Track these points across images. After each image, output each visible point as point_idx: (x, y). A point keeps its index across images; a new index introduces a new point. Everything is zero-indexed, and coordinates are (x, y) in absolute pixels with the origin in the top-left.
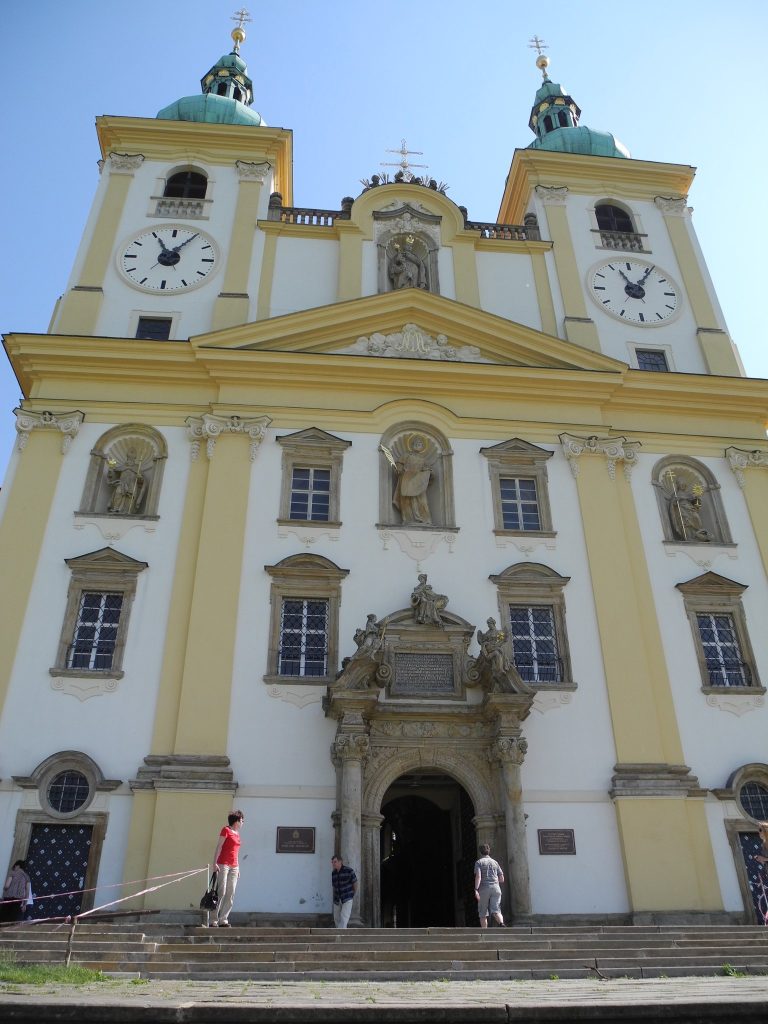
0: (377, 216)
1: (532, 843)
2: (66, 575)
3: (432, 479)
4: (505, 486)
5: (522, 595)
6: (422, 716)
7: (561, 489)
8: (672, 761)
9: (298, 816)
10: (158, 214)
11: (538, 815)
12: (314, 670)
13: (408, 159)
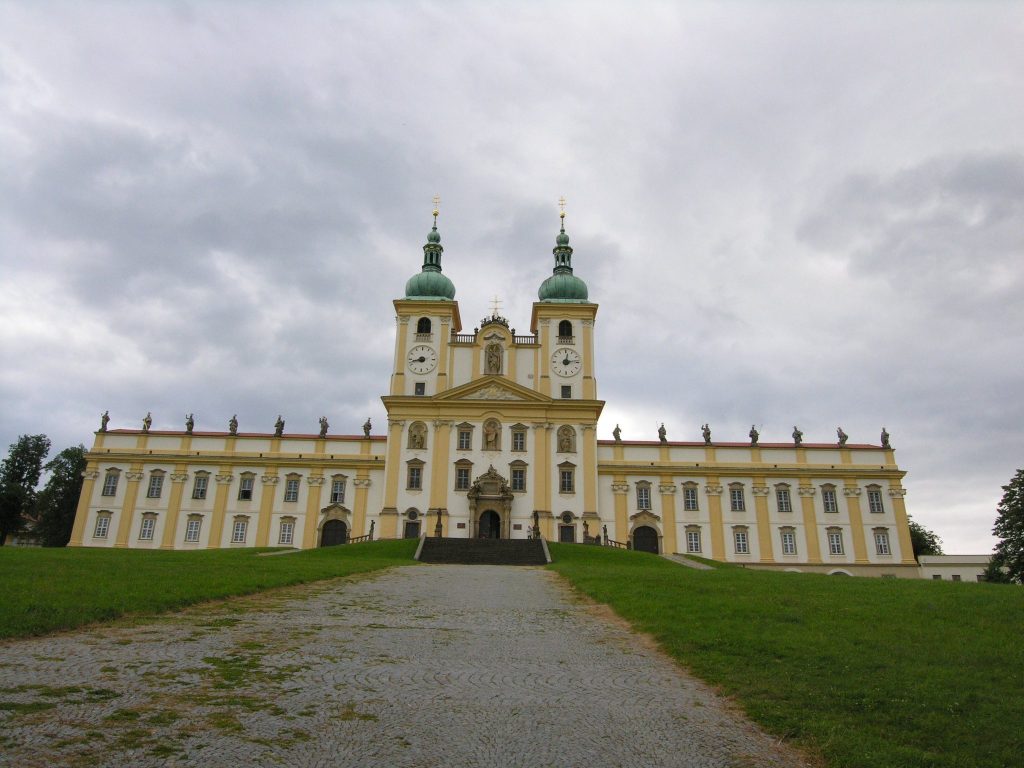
0: (485, 339)
1: (512, 527)
2: (406, 466)
3: (496, 435)
4: (515, 436)
5: (516, 468)
6: (489, 499)
7: (530, 438)
8: (548, 510)
9: (462, 521)
10: (417, 341)
11: (515, 522)
12: (465, 487)
13: (498, 305)
